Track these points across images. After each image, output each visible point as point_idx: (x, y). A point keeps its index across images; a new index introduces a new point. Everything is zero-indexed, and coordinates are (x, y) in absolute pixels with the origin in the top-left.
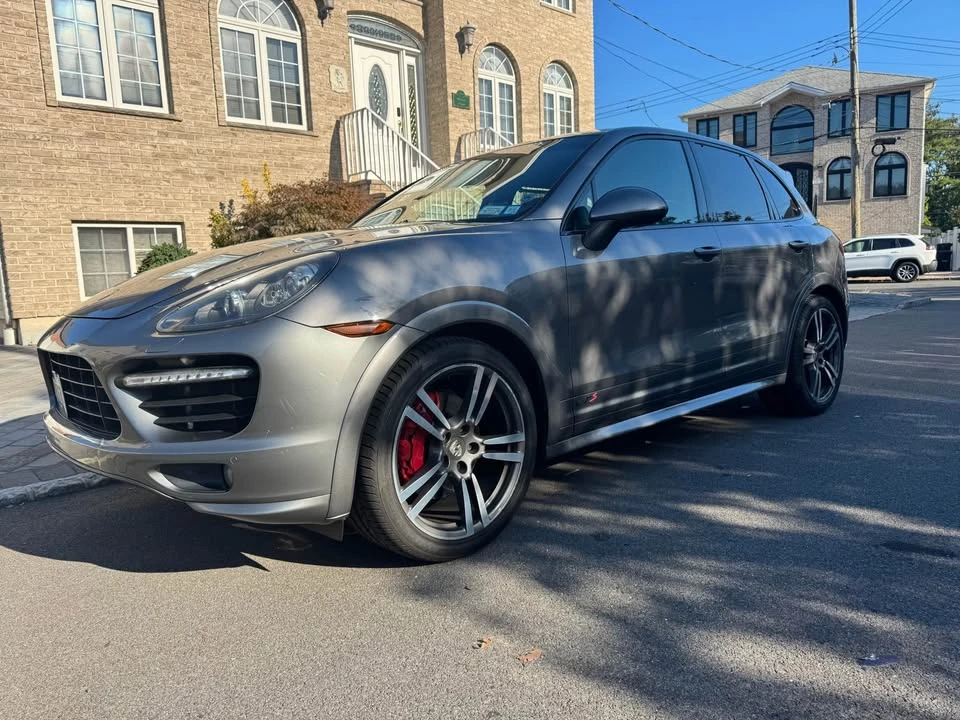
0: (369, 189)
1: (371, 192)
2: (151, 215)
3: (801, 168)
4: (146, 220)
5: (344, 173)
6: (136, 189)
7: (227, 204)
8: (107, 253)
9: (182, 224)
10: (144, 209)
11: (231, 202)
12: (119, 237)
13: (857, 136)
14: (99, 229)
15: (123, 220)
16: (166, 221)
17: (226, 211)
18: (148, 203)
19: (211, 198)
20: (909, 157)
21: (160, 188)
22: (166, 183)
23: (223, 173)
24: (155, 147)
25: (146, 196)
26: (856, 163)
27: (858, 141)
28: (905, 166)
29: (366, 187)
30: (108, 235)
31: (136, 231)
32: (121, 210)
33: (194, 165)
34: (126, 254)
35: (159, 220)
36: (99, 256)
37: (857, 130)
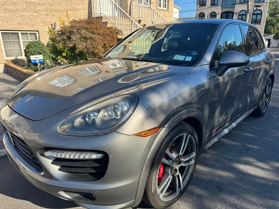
0: (102, 20)
1: (103, 21)
2: (27, 28)
3: (230, 13)
4: (26, 30)
5: (93, 13)
6: (21, 18)
7: (53, 24)
8: (12, 41)
9: (38, 31)
10: (24, 26)
11: (55, 23)
12: (16, 36)
13: (249, 4)
14: (9, 33)
15: (17, 30)
16: (33, 30)
17: (53, 27)
18: (26, 24)
19: (48, 22)
20: (263, 11)
21: (29, 18)
22: (31, 16)
23: (51, 13)
24: (27, 2)
25: (25, 21)
26: (248, 13)
27: (249, 5)
28: (261, 14)
29: (101, 19)
30: (13, 35)
31: (22, 34)
32: (16, 26)
33: (41, 10)
34: (19, 42)
35: (30, 30)
36: (9, 43)
37: (250, 2)
